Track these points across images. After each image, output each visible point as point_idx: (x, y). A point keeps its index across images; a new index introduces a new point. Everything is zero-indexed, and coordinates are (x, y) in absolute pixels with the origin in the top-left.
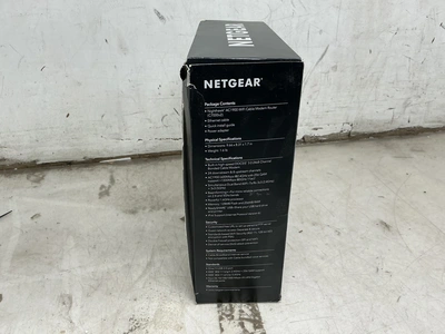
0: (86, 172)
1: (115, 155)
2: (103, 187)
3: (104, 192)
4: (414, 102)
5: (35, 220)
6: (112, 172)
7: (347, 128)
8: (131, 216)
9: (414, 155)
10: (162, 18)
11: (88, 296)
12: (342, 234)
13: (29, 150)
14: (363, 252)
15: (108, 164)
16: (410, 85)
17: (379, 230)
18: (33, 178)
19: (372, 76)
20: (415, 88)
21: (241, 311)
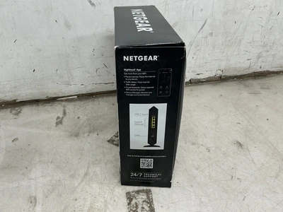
0: (48, 107)
1: (66, 95)
2: (58, 118)
3: (59, 122)
4: (264, 55)
5: (15, 142)
6: (64, 107)
7: (219, 73)
8: (76, 138)
9: (262, 92)
10: (93, 4)
11: (46, 197)
12: (211, 151)
13: (11, 94)
14: (223, 164)
15: (62, 101)
16: (262, 44)
18: (14, 112)
19: (237, 38)
20: (265, 46)
21: (143, 208)
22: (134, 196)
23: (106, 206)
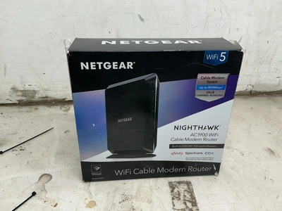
5: (67, 133)
7: (250, 88)
10: (142, 20)
12: (245, 155)
13: (62, 93)
14: (257, 167)
17: (267, 154)
18: (63, 109)
19: (268, 57)
21: (185, 196)
22: (176, 186)
23: (151, 190)
